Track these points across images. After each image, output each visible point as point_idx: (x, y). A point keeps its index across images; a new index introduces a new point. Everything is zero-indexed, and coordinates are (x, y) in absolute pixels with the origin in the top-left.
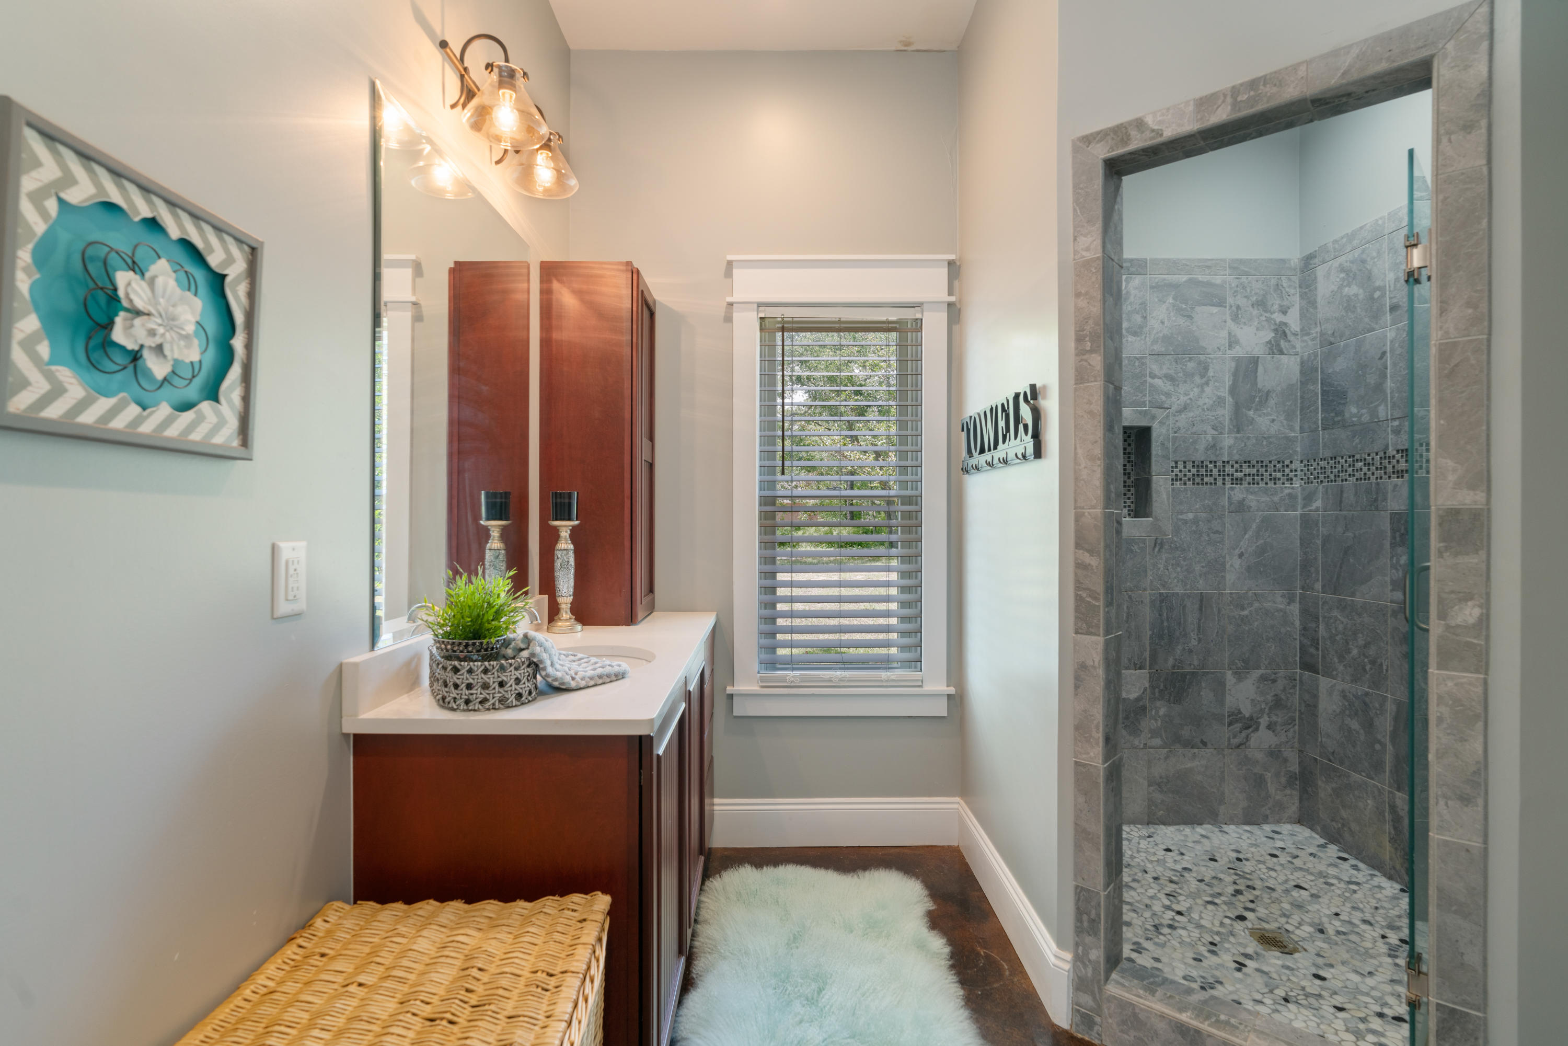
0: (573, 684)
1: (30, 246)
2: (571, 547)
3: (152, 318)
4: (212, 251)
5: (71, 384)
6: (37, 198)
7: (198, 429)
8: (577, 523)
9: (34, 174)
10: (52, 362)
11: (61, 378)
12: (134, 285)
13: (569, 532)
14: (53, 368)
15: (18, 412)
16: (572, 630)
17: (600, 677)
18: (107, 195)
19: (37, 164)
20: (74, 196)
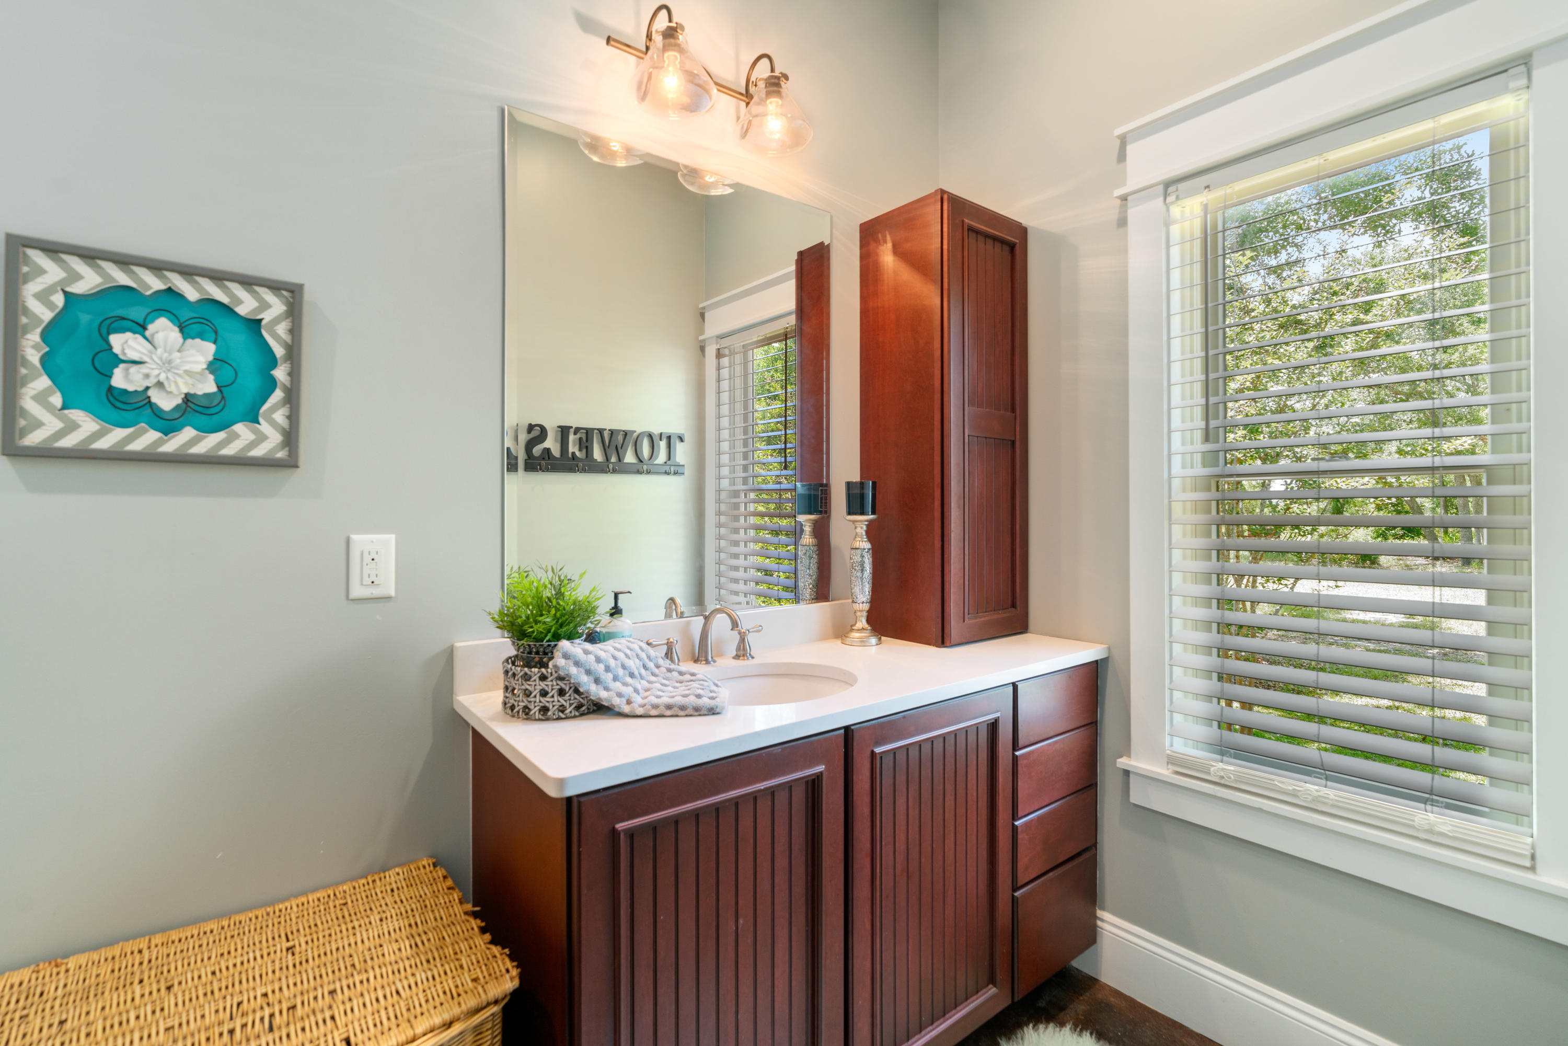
0: (626, 709)
1: (39, 330)
2: (867, 545)
3: (146, 365)
4: (240, 302)
5: (84, 421)
6: (43, 297)
7: (231, 445)
8: (871, 517)
9: (39, 280)
10: (64, 407)
11: (74, 418)
12: (131, 343)
13: (865, 528)
14: (66, 412)
15: (33, 445)
16: (863, 643)
17: (669, 707)
18: (114, 280)
19: (42, 272)
20: (78, 288)
